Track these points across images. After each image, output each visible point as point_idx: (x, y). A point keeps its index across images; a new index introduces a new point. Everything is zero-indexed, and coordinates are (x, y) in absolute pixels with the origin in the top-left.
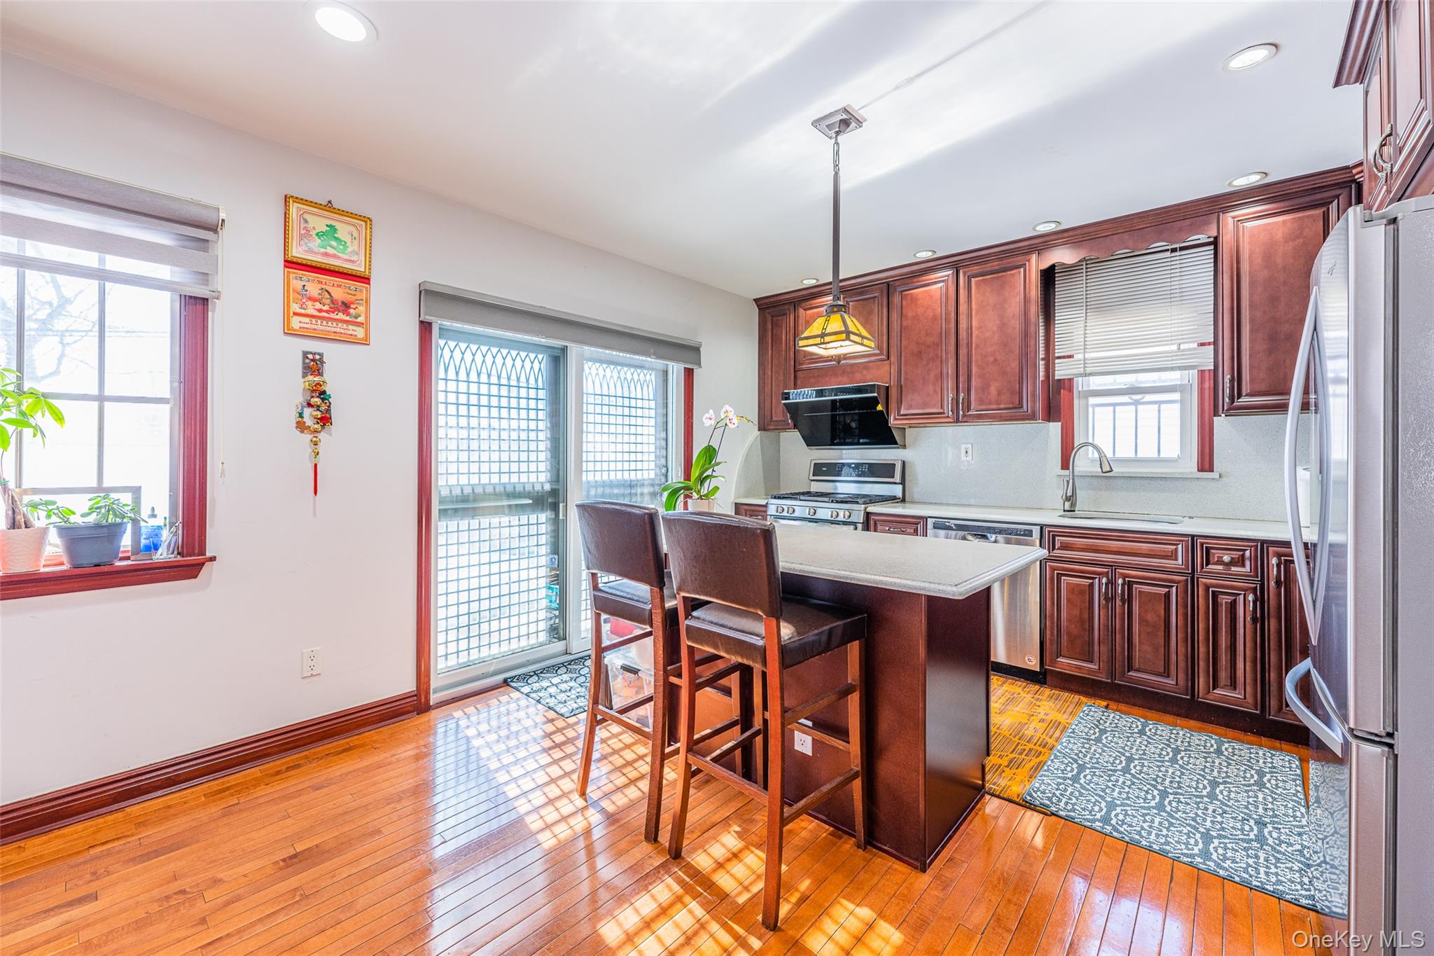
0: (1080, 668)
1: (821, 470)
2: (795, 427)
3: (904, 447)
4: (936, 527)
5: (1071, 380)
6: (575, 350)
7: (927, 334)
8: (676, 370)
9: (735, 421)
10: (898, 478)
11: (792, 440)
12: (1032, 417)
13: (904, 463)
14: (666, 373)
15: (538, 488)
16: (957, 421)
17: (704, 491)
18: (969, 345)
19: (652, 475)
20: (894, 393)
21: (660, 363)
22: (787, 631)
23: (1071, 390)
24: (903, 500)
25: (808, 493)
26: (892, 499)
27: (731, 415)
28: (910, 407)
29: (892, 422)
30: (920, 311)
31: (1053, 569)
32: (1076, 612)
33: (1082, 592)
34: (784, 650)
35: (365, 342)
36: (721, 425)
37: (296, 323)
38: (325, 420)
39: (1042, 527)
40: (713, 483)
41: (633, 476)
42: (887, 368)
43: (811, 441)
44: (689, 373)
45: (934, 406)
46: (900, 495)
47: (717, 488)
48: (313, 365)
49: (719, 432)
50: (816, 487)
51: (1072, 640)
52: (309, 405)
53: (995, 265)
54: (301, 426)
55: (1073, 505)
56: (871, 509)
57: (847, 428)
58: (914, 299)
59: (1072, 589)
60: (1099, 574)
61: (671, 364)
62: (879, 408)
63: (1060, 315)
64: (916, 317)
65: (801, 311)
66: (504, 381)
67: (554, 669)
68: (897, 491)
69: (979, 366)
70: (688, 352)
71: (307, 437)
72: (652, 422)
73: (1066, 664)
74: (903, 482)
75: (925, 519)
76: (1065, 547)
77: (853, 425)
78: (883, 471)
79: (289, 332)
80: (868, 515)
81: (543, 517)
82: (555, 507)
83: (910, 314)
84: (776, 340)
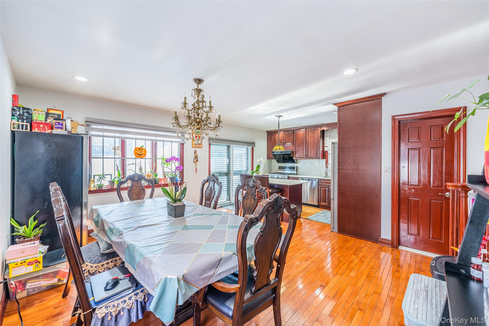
0: (324, 204)
1: (280, 168)
2: (275, 159)
3: (297, 163)
4: (301, 179)
5: (327, 151)
6: (232, 146)
7: (300, 141)
8: (250, 148)
9: (263, 161)
10: (296, 170)
11: (274, 161)
12: (319, 158)
13: (297, 166)
14: (248, 148)
15: (225, 172)
16: (306, 159)
17: (258, 172)
18: (308, 144)
19: (245, 169)
20: (294, 153)
21: (247, 147)
22: (270, 190)
23: (327, 153)
24: (297, 174)
25: (278, 173)
26: (294, 174)
27: (262, 160)
28: (297, 156)
29: (294, 158)
30: (299, 137)
31: (320, 187)
32: (323, 194)
33: (324, 191)
34: (270, 192)
35: (202, 148)
36: (260, 161)
37: (194, 146)
38: (197, 161)
39: (318, 179)
40: (259, 171)
41: (241, 169)
42: (293, 147)
43: (278, 161)
44: (253, 148)
45: (302, 156)
46: (296, 173)
47: (260, 172)
48: (195, 152)
49: (260, 163)
50: (279, 171)
51: (323, 199)
52: (195, 158)
53: (313, 129)
54: (194, 162)
55: (327, 175)
56: (289, 176)
57: (286, 159)
58: (298, 134)
59: (323, 190)
60: (327, 187)
61: (249, 147)
62: (291, 156)
63: (326, 138)
64: (298, 138)
65: (276, 134)
66: (218, 152)
67: (229, 205)
68: (295, 172)
69: (310, 148)
70: (252, 144)
71: (195, 164)
72: (245, 158)
73: (322, 203)
74: (297, 170)
75: (299, 178)
76: (322, 183)
77: (288, 158)
78: (293, 168)
79: (193, 147)
80: (288, 177)
81: (226, 177)
82: (228, 176)
83: (297, 137)
84: (271, 140)
